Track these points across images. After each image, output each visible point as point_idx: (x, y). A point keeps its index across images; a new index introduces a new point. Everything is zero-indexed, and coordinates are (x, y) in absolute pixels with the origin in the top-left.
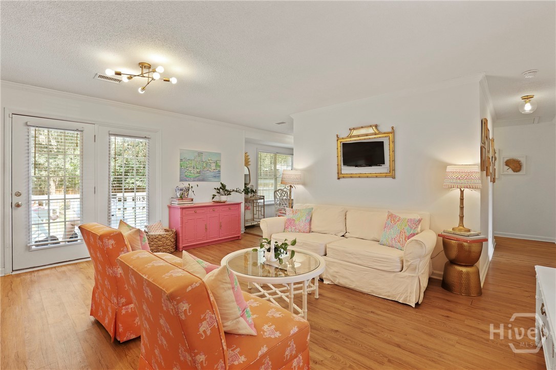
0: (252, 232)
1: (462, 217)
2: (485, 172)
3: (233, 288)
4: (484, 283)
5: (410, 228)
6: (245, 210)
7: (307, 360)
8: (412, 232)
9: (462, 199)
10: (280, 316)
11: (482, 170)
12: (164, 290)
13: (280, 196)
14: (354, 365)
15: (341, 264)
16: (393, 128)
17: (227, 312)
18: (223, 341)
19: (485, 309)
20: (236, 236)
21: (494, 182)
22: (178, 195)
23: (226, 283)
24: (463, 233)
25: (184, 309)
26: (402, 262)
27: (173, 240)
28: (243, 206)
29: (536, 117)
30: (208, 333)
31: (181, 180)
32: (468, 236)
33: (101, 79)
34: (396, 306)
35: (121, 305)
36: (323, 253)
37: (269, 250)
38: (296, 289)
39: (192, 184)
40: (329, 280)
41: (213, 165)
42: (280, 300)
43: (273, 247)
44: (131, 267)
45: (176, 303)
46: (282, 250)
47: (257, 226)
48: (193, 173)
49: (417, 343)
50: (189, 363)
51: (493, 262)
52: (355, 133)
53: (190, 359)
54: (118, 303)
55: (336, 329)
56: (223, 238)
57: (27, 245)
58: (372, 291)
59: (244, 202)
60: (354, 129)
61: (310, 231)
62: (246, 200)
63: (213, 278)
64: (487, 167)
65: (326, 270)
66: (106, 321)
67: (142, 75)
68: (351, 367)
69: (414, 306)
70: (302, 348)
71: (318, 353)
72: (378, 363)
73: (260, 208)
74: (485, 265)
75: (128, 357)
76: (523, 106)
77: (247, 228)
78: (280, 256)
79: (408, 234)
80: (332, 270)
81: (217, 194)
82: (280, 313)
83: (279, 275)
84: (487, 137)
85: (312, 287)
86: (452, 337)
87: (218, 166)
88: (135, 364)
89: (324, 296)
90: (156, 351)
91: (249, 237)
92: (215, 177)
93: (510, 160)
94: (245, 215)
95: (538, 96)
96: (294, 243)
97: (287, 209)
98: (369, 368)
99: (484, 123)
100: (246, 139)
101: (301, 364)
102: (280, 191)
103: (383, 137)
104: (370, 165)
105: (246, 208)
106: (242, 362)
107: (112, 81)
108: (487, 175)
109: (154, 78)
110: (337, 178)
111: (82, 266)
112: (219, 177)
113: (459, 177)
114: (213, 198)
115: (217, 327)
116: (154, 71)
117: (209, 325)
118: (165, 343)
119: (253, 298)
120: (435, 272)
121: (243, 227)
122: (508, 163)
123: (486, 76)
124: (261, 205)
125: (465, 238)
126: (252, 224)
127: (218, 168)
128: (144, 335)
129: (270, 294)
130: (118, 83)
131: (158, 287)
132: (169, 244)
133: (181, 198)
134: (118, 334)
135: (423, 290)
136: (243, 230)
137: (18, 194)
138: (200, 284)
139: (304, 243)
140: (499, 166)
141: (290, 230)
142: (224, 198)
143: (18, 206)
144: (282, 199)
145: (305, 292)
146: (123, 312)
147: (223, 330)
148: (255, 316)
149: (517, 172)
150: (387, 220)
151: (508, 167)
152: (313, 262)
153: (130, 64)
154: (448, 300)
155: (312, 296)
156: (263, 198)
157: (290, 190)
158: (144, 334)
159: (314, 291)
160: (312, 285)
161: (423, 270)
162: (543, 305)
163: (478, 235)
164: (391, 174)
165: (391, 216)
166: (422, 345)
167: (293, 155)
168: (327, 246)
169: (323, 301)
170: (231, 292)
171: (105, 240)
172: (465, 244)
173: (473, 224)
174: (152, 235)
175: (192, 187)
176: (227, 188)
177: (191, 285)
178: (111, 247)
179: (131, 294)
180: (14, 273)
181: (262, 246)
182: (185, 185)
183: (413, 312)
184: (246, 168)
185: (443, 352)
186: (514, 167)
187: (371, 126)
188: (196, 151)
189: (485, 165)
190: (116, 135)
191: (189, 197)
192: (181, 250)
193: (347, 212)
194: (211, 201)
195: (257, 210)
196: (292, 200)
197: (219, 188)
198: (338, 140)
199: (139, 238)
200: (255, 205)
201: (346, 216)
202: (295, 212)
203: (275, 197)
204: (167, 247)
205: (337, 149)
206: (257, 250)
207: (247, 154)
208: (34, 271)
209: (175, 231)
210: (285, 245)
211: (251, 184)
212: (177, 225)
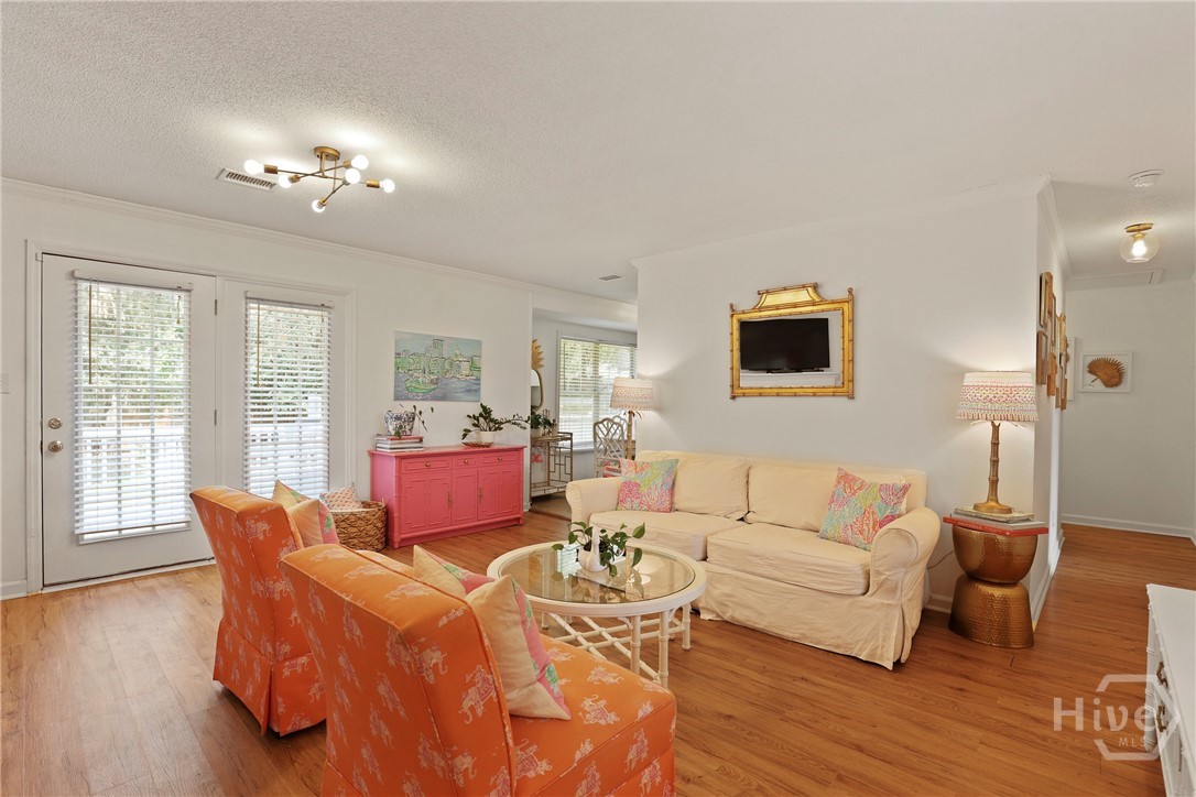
0: (545, 510)
1: (994, 482)
2: (1045, 387)
3: (524, 623)
4: (1039, 621)
5: (884, 505)
6: (531, 462)
7: (670, 773)
8: (888, 513)
9: (995, 444)
10: (616, 681)
11: (1039, 382)
12: (392, 623)
13: (605, 433)
14: (766, 786)
15: (737, 578)
16: (850, 291)
17: (511, 670)
18: (507, 729)
19: (1039, 675)
20: (512, 517)
21: (1063, 407)
22: (391, 428)
23: (510, 612)
24: (996, 515)
25: (434, 661)
26: (868, 575)
27: (379, 525)
28: (527, 453)
29: (1157, 270)
30: (480, 711)
31: (397, 398)
32: (1007, 522)
33: (232, 180)
34: (855, 666)
35: (281, 658)
36: (701, 556)
37: (587, 547)
38: (644, 630)
39: (421, 405)
40: (712, 611)
41: (465, 366)
42: (610, 652)
43: (596, 540)
44: (314, 578)
45: (417, 650)
46: (615, 548)
47: (560, 498)
48: (422, 382)
49: (896, 743)
50: (440, 774)
51: (1057, 577)
52: (770, 300)
53: (442, 764)
54: (275, 655)
55: (728, 713)
56: (486, 521)
57: (73, 532)
58: (804, 635)
59: (529, 446)
60: (768, 292)
61: (672, 509)
62: (535, 442)
63: (483, 601)
64: (1049, 377)
65: (707, 591)
66: (250, 692)
67: (321, 174)
68: (760, 789)
69: (890, 667)
70: (660, 747)
71: (692, 762)
72: (817, 781)
73: (562, 458)
74: (1042, 584)
75: (296, 765)
76: (1129, 246)
77: (534, 500)
78: (611, 561)
79: (879, 517)
80: (720, 590)
81: (472, 428)
82: (615, 675)
83: (610, 599)
84: (1050, 313)
85: (676, 626)
86: (970, 730)
87: (475, 367)
88: (312, 780)
89: (701, 645)
90: (364, 751)
91: (539, 521)
92: (469, 391)
93: (1098, 360)
94: (532, 475)
95: (1162, 224)
96: (640, 533)
97: (624, 461)
98: (798, 791)
99: (1045, 282)
100: (535, 310)
101: (658, 780)
102: (605, 423)
103: (830, 310)
104: (799, 370)
105: (534, 459)
106: (543, 773)
107: (255, 185)
108: (1049, 394)
109: (349, 181)
110: (729, 396)
111: (187, 577)
112: (477, 391)
113: (991, 396)
114: (465, 436)
115: (496, 701)
116: (348, 166)
117: (481, 695)
118: (387, 733)
119: (557, 646)
120: (935, 596)
121: (528, 499)
122: (1094, 368)
123: (1052, 182)
124: (565, 453)
125: (1001, 526)
126: (547, 493)
127: (475, 373)
128: (334, 718)
129: (588, 639)
130: (268, 188)
131: (378, 618)
132: (372, 533)
133: (398, 435)
134: (274, 717)
135: (910, 634)
136: (527, 505)
137: (55, 425)
138: (465, 611)
140: (1075, 375)
141: (628, 505)
142: (487, 437)
143: (55, 448)
144: (611, 440)
145: (664, 635)
146: (286, 672)
147: (508, 707)
148: (563, 681)
149: (1112, 386)
150: (835, 486)
151: (1094, 377)
152: (679, 574)
153: (297, 151)
154: (962, 656)
155: (675, 645)
156: (569, 437)
157: (630, 420)
158: (336, 716)
159: (680, 633)
160: (677, 621)
161: (911, 593)
162: (1162, 665)
163: (1028, 520)
164: (845, 389)
165: (845, 479)
166: (907, 748)
167: (635, 345)
168: (710, 539)
169: (699, 655)
170: (519, 630)
171: (250, 523)
172: (1000, 538)
173: (1018, 497)
175: (420, 413)
176: (494, 415)
177: (447, 614)
178: (261, 538)
179: (311, 634)
180: (47, 590)
181: (572, 539)
182: (407, 407)
183: (889, 679)
184: (534, 372)
185: (950, 762)
186: (1105, 377)
187: (804, 287)
188: (429, 336)
189: (1045, 372)
190: (259, 300)
191: (415, 433)
192: (396, 546)
193: (750, 468)
194: (460, 442)
195: (557, 462)
196: (634, 442)
197: (477, 415)
198: (732, 316)
199: (317, 518)
200: (552, 453)
201: (748, 476)
202: (641, 469)
203: (595, 434)
204: (368, 539)
205: (732, 334)
206: (561, 547)
207: (538, 344)
208: (89, 586)
209: (384, 505)
210: (621, 538)
211: (543, 408)
212: (389, 494)
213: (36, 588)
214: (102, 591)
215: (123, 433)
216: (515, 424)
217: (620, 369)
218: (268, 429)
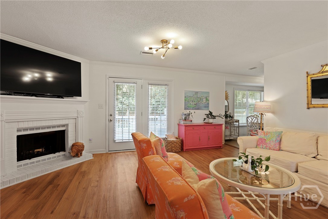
0: (230, 144)
3: (221, 199)
12: (167, 196)
13: (251, 120)
20: (219, 145)
22: (183, 118)
23: (215, 194)
25: (182, 216)
27: (180, 144)
28: (224, 126)
31: (185, 109)
33: (144, 54)
36: (295, 170)
37: (246, 162)
39: (192, 111)
41: (204, 100)
43: (250, 160)
44: (149, 168)
45: (175, 210)
46: (258, 164)
47: (235, 140)
48: (192, 104)
56: (210, 146)
57: (114, 139)
59: (224, 124)
60: (326, 65)
61: (280, 150)
62: (226, 123)
66: (142, 189)
67: (163, 48)
73: (236, 128)
77: (226, 141)
78: (256, 169)
81: (206, 118)
87: (207, 100)
89: (296, 207)
91: (228, 147)
92: (205, 107)
94: (225, 133)
96: (268, 159)
97: (260, 131)
100: (226, 82)
102: (251, 117)
105: (226, 128)
107: (148, 54)
109: (169, 47)
110: (306, 108)
112: (208, 107)
114: (204, 120)
116: (169, 43)
119: (235, 203)
121: (224, 140)
124: (236, 126)
126: (230, 139)
127: (207, 102)
130: (152, 55)
132: (178, 146)
133: (185, 119)
134: (147, 198)
136: (223, 142)
137: (111, 115)
138: (195, 197)
139: (275, 159)
141: (261, 146)
142: (211, 121)
143: (111, 121)
144: (253, 123)
145: (281, 204)
156: (238, 121)
157: (261, 116)
159: (287, 201)
167: (263, 91)
168: (299, 164)
169: (295, 211)
170: (219, 202)
171: (142, 144)
174: (169, 140)
175: (191, 113)
176: (213, 114)
177: (187, 196)
178: (144, 148)
180: (109, 152)
181: (240, 158)
182: (188, 112)
184: (226, 101)
188: (194, 91)
190: (151, 84)
191: (190, 119)
192: (184, 151)
193: (318, 137)
194: (203, 122)
195: (234, 129)
196: (263, 124)
197: (208, 114)
198: (308, 76)
199: (159, 144)
200: (232, 126)
201: (317, 140)
202: (267, 134)
203: (247, 121)
204: (177, 148)
205: (308, 83)
206: (236, 161)
207: (227, 92)
208: (117, 152)
209: (181, 139)
210: (260, 161)
211: (229, 112)
212: (183, 136)
213: (107, 151)
214: (119, 154)
215: (130, 117)
216: (220, 117)
217: (256, 99)
218: (153, 117)
